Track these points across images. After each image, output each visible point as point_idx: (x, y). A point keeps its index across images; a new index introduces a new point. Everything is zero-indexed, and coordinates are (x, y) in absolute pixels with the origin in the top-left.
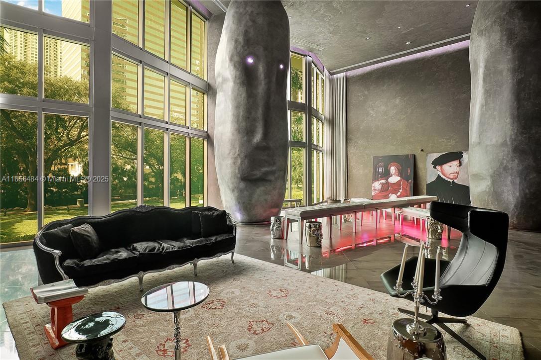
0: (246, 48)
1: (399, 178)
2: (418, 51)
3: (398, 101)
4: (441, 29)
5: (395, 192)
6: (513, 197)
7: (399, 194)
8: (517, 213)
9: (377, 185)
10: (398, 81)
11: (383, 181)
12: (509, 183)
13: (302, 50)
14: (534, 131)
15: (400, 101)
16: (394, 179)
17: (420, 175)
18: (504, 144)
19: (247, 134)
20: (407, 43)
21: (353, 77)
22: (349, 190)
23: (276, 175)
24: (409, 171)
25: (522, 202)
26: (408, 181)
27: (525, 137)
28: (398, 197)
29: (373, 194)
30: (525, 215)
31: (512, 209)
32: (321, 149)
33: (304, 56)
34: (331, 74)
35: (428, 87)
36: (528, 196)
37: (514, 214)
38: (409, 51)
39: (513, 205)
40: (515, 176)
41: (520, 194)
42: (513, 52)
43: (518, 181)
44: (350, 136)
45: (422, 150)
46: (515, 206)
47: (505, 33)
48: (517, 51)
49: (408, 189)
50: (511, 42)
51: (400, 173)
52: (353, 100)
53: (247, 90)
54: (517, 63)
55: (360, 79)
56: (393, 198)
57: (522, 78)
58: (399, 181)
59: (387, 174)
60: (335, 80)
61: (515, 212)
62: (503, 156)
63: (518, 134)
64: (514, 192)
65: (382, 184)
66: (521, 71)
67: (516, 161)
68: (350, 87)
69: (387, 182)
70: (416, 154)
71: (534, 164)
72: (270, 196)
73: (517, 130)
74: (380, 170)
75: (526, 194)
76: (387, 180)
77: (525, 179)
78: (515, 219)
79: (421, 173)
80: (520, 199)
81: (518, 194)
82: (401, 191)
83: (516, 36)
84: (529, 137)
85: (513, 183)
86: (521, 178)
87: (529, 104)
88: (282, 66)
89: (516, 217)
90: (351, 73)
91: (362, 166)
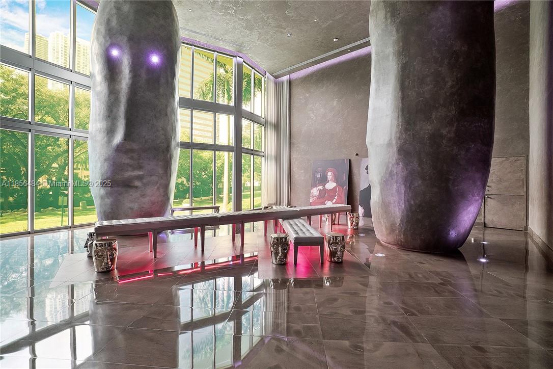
0: (108, 38)
1: (334, 185)
2: (352, 49)
3: (335, 103)
4: (362, 22)
5: (331, 199)
6: (399, 209)
7: (334, 201)
8: (403, 229)
9: (315, 191)
10: (336, 81)
11: (321, 187)
12: (394, 192)
13: (229, 51)
14: (418, 127)
15: (337, 103)
16: (331, 185)
17: (355, 181)
18: (389, 144)
19: (108, 133)
20: (335, 40)
21: (296, 80)
22: (292, 197)
23: (144, 181)
24: (344, 177)
25: (408, 216)
26: (343, 187)
27: (409, 135)
28: (333, 204)
29: (311, 200)
30: (411, 231)
31: (398, 225)
32: (263, 154)
33: (234, 57)
34: (276, 77)
35: (362, 87)
36: (414, 208)
37: (401, 230)
38: (342, 49)
39: (399, 220)
40: (400, 183)
41: (405, 206)
42: (397, 31)
43: (403, 188)
44: (293, 141)
45: (357, 155)
46: (401, 220)
47: (388, 9)
48: (401, 30)
49: (343, 196)
50: (394, 19)
51: (336, 180)
52: (295, 104)
53: (109, 85)
54: (401, 44)
55: (302, 82)
56: (329, 204)
57: (406, 62)
58: (335, 188)
59: (324, 180)
60: (280, 83)
61: (402, 228)
62: (389, 159)
63: (402, 131)
64: (399, 203)
65: (320, 190)
66: (405, 55)
67: (401, 165)
68: (293, 90)
69: (324, 188)
70: (351, 159)
71: (419, 169)
72: (137, 204)
73: (402, 126)
74: (319, 176)
75: (411, 206)
76: (324, 186)
77: (410, 188)
78: (402, 236)
79: (356, 178)
80: (405, 212)
81: (403, 206)
82: (336, 198)
83: (398, 12)
84: (413, 134)
85: (398, 191)
86: (405, 186)
87: (413, 93)
88: (155, 59)
89: (404, 235)
90: (294, 76)
91: (303, 171)
